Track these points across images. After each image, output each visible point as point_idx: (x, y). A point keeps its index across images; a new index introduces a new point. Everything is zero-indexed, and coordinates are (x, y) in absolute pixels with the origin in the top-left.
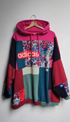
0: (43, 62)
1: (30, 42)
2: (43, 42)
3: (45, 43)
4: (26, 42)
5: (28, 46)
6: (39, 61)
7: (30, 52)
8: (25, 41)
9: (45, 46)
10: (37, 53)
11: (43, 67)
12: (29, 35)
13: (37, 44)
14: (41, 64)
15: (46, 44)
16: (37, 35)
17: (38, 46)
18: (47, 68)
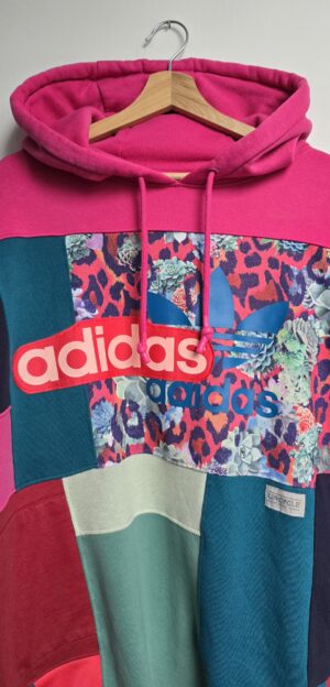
0: (242, 427)
1: (127, 249)
2: (244, 247)
3: (264, 255)
4: (96, 242)
5: (114, 279)
6: (208, 415)
7: (130, 334)
8: (89, 233)
9: (262, 279)
10: (190, 348)
11: (246, 472)
12: (127, 183)
13: (192, 265)
14: (228, 443)
15: (273, 263)
16: (197, 182)
17: (199, 278)
18: (297, 488)
